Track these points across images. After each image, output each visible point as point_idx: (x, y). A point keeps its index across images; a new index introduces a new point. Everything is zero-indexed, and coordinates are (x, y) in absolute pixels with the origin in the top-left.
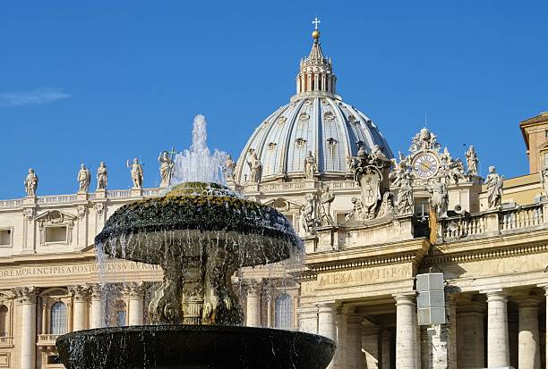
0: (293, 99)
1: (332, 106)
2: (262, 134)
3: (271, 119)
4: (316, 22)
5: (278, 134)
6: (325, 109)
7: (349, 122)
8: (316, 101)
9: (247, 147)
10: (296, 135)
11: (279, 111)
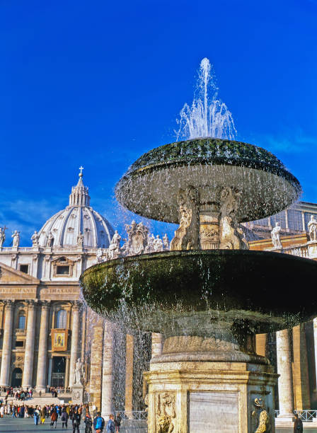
0: (67, 207)
1: (87, 212)
2: (50, 223)
3: (55, 217)
4: (81, 168)
5: (59, 225)
6: (84, 213)
7: (96, 220)
8: (79, 209)
9: (41, 230)
10: (68, 225)
11: (59, 213)
